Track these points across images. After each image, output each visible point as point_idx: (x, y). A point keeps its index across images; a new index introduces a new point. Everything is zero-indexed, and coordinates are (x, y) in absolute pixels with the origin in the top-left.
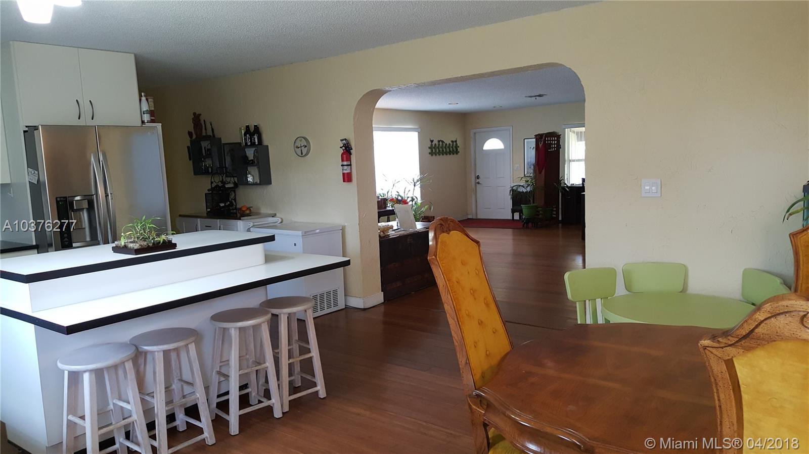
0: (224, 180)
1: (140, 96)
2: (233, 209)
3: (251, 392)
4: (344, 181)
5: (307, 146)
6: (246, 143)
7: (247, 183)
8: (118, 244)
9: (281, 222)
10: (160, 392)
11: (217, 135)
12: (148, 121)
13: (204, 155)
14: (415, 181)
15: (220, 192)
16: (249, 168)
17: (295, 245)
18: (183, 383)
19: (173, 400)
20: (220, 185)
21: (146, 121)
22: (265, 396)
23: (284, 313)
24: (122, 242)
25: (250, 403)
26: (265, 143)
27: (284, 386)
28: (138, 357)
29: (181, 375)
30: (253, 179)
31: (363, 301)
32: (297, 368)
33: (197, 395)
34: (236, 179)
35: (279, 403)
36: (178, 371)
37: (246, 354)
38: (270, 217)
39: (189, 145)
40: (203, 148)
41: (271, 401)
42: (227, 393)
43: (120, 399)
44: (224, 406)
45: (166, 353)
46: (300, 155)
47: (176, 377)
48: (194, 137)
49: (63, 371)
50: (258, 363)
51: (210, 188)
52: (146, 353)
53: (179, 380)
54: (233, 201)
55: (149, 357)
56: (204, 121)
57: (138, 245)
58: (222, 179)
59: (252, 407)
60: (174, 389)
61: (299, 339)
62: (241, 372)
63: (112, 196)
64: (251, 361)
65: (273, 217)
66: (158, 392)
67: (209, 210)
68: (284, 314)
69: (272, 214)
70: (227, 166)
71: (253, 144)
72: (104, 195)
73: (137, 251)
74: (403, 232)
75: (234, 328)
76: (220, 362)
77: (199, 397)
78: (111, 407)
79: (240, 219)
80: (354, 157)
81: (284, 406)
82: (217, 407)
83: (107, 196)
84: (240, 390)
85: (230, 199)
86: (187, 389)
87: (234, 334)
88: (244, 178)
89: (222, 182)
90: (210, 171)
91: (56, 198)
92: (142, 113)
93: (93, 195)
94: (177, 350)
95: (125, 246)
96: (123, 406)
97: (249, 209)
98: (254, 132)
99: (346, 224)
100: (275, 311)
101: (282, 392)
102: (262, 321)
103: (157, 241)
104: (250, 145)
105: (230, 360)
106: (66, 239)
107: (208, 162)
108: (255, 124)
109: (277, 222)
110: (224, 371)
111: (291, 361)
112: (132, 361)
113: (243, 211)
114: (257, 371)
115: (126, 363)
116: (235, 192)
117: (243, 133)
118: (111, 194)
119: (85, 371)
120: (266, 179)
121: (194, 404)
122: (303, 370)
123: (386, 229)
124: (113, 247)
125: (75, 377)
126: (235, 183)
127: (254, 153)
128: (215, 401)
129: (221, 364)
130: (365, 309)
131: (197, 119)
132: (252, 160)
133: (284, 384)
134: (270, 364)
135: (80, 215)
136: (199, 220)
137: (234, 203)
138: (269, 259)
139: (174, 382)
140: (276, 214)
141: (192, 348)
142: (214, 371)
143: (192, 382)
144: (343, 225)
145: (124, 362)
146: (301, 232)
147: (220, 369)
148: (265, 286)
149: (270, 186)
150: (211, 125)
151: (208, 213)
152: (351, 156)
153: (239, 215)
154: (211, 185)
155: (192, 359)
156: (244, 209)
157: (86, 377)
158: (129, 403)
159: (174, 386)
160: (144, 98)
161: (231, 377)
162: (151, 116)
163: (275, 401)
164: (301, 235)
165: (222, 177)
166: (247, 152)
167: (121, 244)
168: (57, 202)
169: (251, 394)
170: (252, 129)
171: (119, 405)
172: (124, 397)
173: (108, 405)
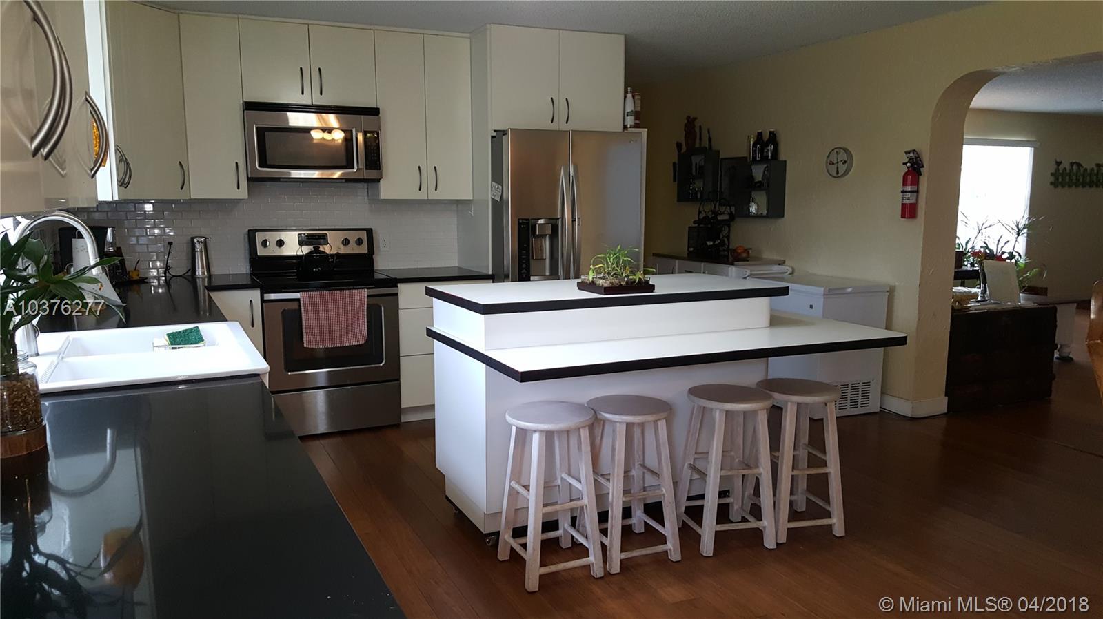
0: (717, 209)
1: (626, 92)
2: (724, 251)
3: (733, 503)
4: (903, 216)
5: (848, 161)
6: (754, 158)
7: (748, 215)
8: (585, 279)
9: (792, 273)
10: (618, 476)
11: (715, 147)
12: (631, 125)
13: (694, 174)
14: (1021, 226)
15: (709, 226)
16: (753, 193)
17: (811, 307)
18: (645, 471)
19: (630, 490)
20: (710, 217)
21: (629, 126)
22: (751, 513)
23: (790, 404)
24: (591, 277)
25: (730, 518)
26: (782, 157)
27: (782, 506)
28: (595, 425)
29: (644, 460)
30: (758, 208)
31: (911, 407)
32: (802, 485)
33: (662, 491)
34: (733, 209)
35: (773, 528)
36: (641, 453)
37: (731, 451)
38: (775, 264)
39: (677, 162)
40: (694, 165)
41: (761, 522)
42: (702, 497)
43: (569, 474)
44: (695, 513)
45: (629, 426)
46: (835, 175)
47: (638, 461)
48: (684, 149)
49: (511, 426)
50: (747, 465)
51: (697, 219)
52: (604, 421)
53: (641, 465)
54: (726, 240)
55: (608, 428)
56: (700, 127)
57: (608, 282)
58: (715, 207)
59: (733, 524)
60: (633, 476)
61: (809, 444)
62: (724, 473)
63: (579, 222)
64: (737, 460)
65: (779, 264)
66: (615, 475)
67: (692, 249)
68: (792, 402)
69: (780, 261)
70: (723, 190)
71: (764, 159)
72: (571, 220)
73: (607, 290)
74: (994, 306)
75: (719, 409)
76: (696, 453)
77: (666, 494)
78: (559, 482)
79: (733, 264)
80: (926, 178)
81: (779, 534)
82: (685, 513)
83: (574, 220)
84: (720, 497)
85: (721, 236)
86: (650, 480)
87: (719, 418)
88: (745, 208)
89: (713, 212)
90: (699, 197)
91: (519, 220)
92: (626, 115)
93: (558, 219)
94: (642, 425)
95: (593, 282)
96: (572, 483)
97: (747, 251)
98: (767, 142)
99: (897, 284)
100: (779, 398)
101: (778, 513)
102: (759, 409)
103: (631, 279)
104: (759, 161)
105: (710, 454)
106: (524, 271)
107: (698, 185)
108: (772, 130)
109: (786, 273)
110: (699, 465)
111: (795, 473)
112: (589, 429)
113: (737, 253)
114: (743, 476)
115: (581, 430)
116: (729, 227)
117: (752, 143)
118: (579, 218)
119: (535, 431)
120: (776, 210)
121: (657, 501)
122: (810, 489)
123: (964, 298)
124: (578, 283)
125: (523, 435)
126: (731, 214)
127: (764, 172)
128: (685, 504)
129: (696, 456)
130: (912, 419)
131: (690, 124)
132: (759, 182)
133: (782, 503)
134: (765, 471)
135: (541, 243)
136: (677, 261)
137: (727, 242)
138: (776, 321)
139: (634, 465)
140: (784, 262)
141: (662, 425)
142: (686, 464)
143: (657, 472)
144: (891, 284)
145: (579, 429)
146: (823, 289)
147: (694, 462)
148: (765, 359)
149: (780, 221)
150: (709, 132)
151: (690, 253)
152: (921, 178)
153: (731, 259)
154: (699, 216)
155: (661, 441)
156: (739, 251)
157: (536, 437)
158: (580, 482)
159: (633, 473)
160: (629, 95)
161: (710, 477)
162: (636, 119)
163: (767, 524)
164: (823, 293)
165: (715, 205)
166: (753, 171)
167: (589, 279)
168: (519, 224)
169: (733, 506)
170: (766, 137)
171: (567, 481)
172: (573, 472)
173: (556, 479)
